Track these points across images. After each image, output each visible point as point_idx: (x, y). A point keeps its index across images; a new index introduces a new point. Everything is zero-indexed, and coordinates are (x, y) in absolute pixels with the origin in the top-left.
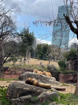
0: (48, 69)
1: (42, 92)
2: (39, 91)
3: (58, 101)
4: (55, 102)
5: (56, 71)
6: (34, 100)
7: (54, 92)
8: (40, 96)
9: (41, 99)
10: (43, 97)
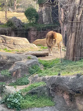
0: (9, 26)
1: (13, 63)
2: (8, 61)
3: (41, 73)
4: (37, 73)
5: (23, 27)
6: (3, 76)
7: (33, 60)
8: (11, 69)
9: (14, 73)
10: (18, 69)
